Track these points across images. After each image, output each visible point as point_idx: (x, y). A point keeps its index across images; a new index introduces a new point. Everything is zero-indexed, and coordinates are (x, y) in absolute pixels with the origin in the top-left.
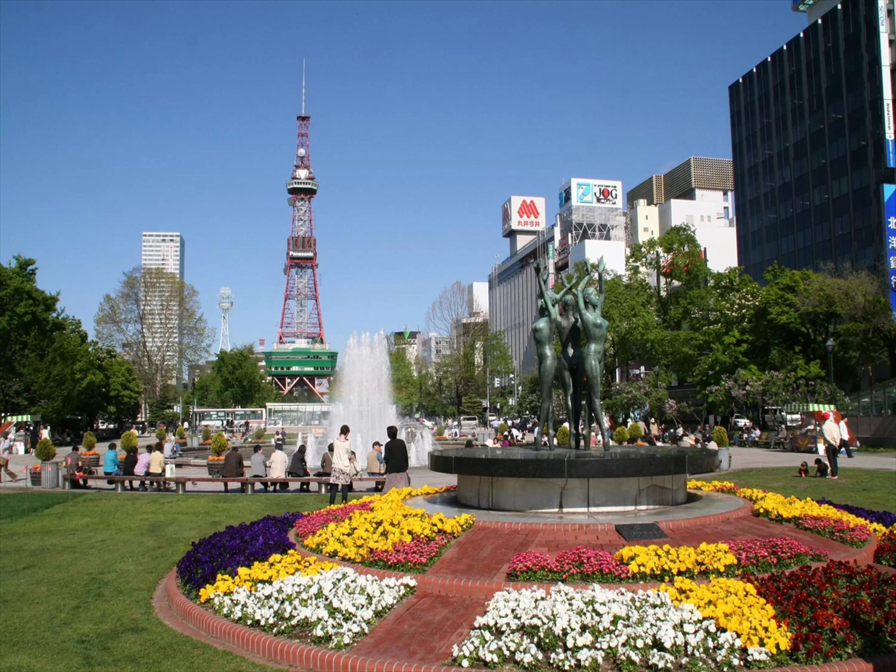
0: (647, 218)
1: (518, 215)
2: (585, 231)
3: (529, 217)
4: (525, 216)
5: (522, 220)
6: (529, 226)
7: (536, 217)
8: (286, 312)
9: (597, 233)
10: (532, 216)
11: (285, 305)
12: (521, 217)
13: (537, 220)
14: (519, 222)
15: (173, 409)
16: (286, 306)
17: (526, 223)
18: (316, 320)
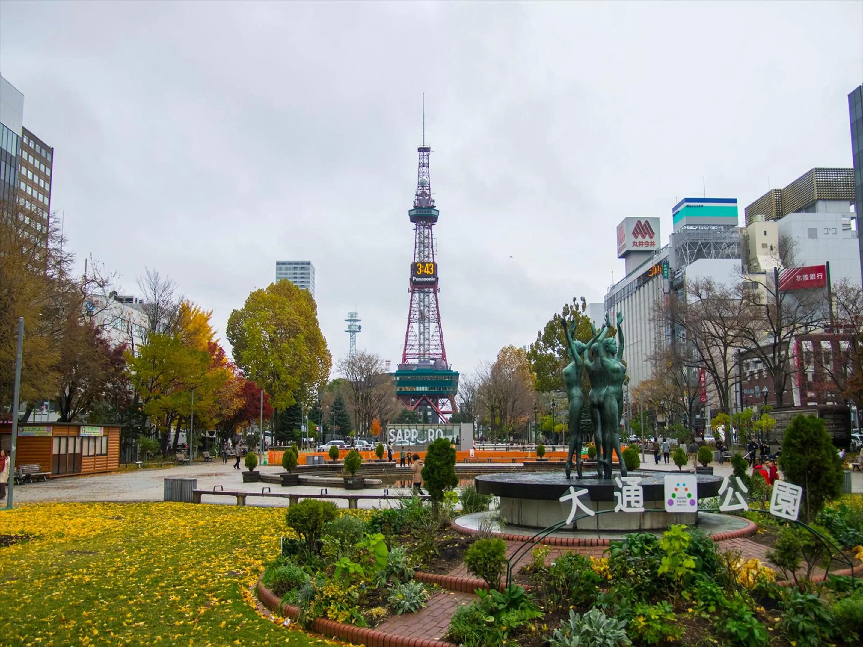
0: (765, 234)
1: (632, 236)
2: (700, 250)
3: (644, 237)
4: (640, 236)
5: (637, 241)
6: (644, 246)
7: (651, 237)
8: (409, 334)
9: (713, 251)
10: (647, 236)
11: (408, 328)
12: (636, 237)
13: (653, 240)
14: (634, 243)
15: (300, 429)
16: (410, 329)
17: (641, 244)
18: (439, 342)
